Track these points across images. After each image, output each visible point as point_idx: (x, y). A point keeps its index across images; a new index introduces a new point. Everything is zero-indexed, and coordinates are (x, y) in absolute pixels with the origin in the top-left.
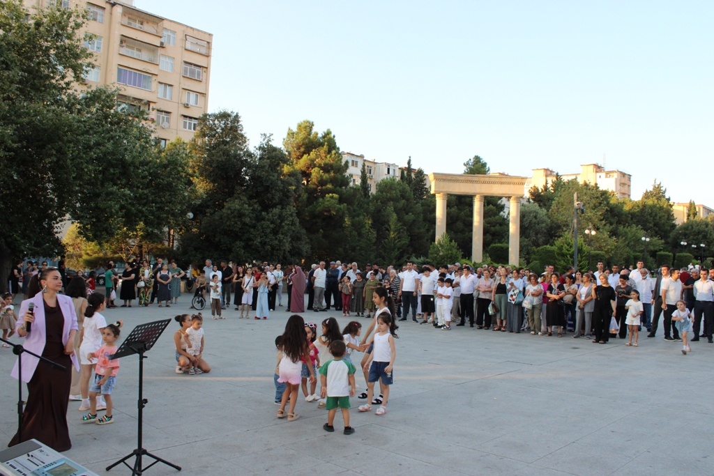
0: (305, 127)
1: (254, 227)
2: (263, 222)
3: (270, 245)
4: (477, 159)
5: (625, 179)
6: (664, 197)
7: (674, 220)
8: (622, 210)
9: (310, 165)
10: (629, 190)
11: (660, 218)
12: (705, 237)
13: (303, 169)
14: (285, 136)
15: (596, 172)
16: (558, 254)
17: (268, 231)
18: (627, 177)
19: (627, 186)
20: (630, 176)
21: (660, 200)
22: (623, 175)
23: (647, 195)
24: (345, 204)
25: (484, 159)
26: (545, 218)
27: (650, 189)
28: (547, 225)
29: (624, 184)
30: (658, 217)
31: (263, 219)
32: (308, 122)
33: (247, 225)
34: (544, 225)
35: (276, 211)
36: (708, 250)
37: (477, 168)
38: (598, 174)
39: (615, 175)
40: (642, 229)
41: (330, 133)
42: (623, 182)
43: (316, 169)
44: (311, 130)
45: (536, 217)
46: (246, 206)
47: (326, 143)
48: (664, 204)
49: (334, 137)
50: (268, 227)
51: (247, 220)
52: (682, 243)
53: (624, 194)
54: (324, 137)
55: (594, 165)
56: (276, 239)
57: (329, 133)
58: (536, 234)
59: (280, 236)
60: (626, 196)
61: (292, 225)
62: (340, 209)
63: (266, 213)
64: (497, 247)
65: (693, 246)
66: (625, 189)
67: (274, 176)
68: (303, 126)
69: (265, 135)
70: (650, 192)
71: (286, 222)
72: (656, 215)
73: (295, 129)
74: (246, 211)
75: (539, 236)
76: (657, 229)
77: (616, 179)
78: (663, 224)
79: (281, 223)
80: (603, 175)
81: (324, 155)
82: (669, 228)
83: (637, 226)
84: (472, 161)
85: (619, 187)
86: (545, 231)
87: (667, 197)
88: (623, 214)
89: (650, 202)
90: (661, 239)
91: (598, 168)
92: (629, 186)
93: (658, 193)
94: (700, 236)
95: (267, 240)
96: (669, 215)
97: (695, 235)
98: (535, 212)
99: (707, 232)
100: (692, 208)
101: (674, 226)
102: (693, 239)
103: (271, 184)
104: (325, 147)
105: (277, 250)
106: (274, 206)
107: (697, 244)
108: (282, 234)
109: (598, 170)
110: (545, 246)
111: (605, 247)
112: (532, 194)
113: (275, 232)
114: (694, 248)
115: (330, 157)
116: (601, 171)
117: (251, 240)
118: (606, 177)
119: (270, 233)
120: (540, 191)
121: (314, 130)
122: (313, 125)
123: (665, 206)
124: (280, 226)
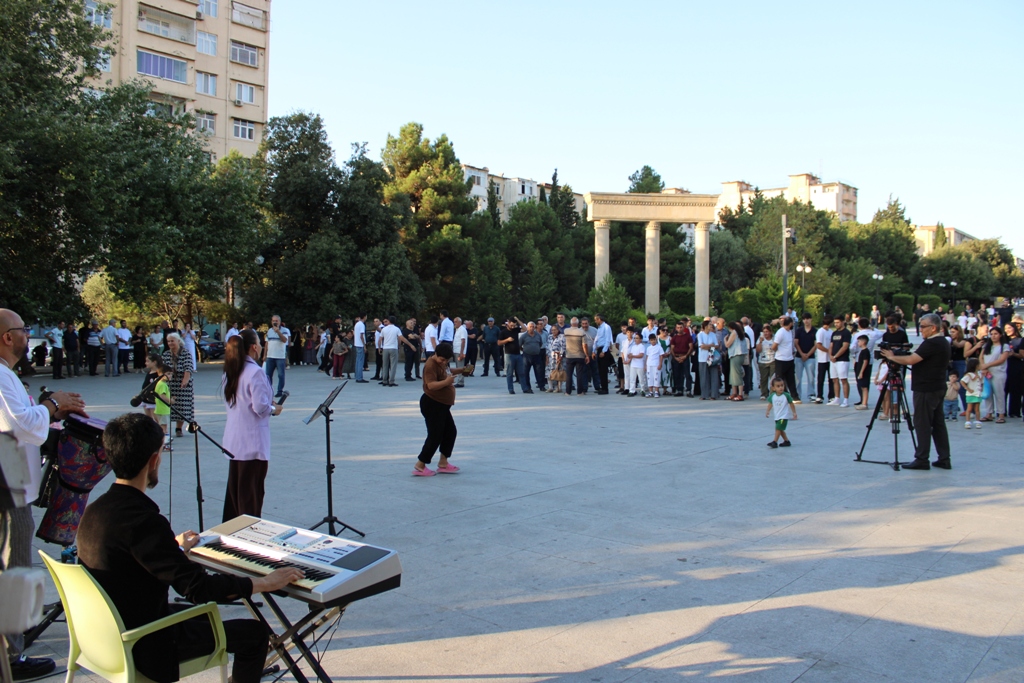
0: (412, 133)
1: (349, 273)
2: (361, 266)
3: (373, 298)
4: (647, 170)
5: (849, 194)
6: (902, 218)
7: (915, 249)
8: (845, 237)
9: (420, 185)
10: (855, 209)
11: (897, 247)
12: (957, 272)
13: (412, 191)
14: (384, 144)
15: (810, 184)
16: (761, 300)
17: (369, 278)
18: (851, 191)
19: (851, 204)
20: (856, 189)
21: (898, 223)
22: (847, 188)
23: (880, 217)
24: (470, 238)
25: (657, 171)
26: (742, 251)
27: (884, 207)
28: (744, 260)
29: (848, 201)
30: (894, 246)
31: (361, 262)
32: (416, 125)
33: (339, 270)
34: (740, 260)
35: (378, 250)
36: (961, 290)
37: (647, 183)
38: (813, 188)
39: (836, 189)
40: (873, 263)
41: (447, 140)
42: (846, 198)
43: (429, 191)
44: (419, 136)
45: (728, 250)
46: (337, 244)
47: (441, 154)
48: (901, 228)
49: (452, 144)
50: (369, 272)
51: (339, 264)
52: (927, 281)
53: (848, 215)
54: (437, 145)
55: (807, 175)
56: (380, 288)
57: (444, 140)
58: (730, 273)
59: (385, 285)
60: (851, 218)
61: (400, 269)
62: (464, 244)
63: (364, 254)
64: (678, 292)
65: (941, 285)
66: (848, 208)
67: (373, 202)
68: (409, 130)
69: (357, 144)
70: (884, 211)
71: (392, 265)
72: (892, 244)
73: (397, 136)
74: (337, 252)
75: (734, 275)
76: (893, 262)
77: (837, 195)
78: (902, 256)
79: (385, 267)
80: (819, 188)
81: (439, 170)
82: (909, 261)
83: (866, 259)
84: (640, 173)
85: (841, 206)
86: (742, 268)
87: (906, 218)
88: (846, 243)
89: (884, 225)
90: (899, 276)
91: (812, 179)
92: (855, 203)
93: (894, 213)
94: (951, 271)
95: (368, 290)
96: (910, 245)
97: (944, 270)
98: (727, 242)
99: (959, 266)
100: (940, 232)
101: (916, 258)
102: (942, 276)
103: (370, 213)
104: (440, 159)
105: (382, 304)
106: (376, 244)
107: (947, 282)
108: (388, 282)
109: (813, 182)
110: (742, 289)
111: (823, 289)
112: (722, 218)
113: (378, 280)
114: (942, 287)
115: (448, 173)
116: (816, 183)
117: (346, 291)
118: (824, 191)
119: (372, 280)
120: (734, 213)
121: (424, 135)
122: (422, 129)
123: (904, 231)
124: (385, 271)
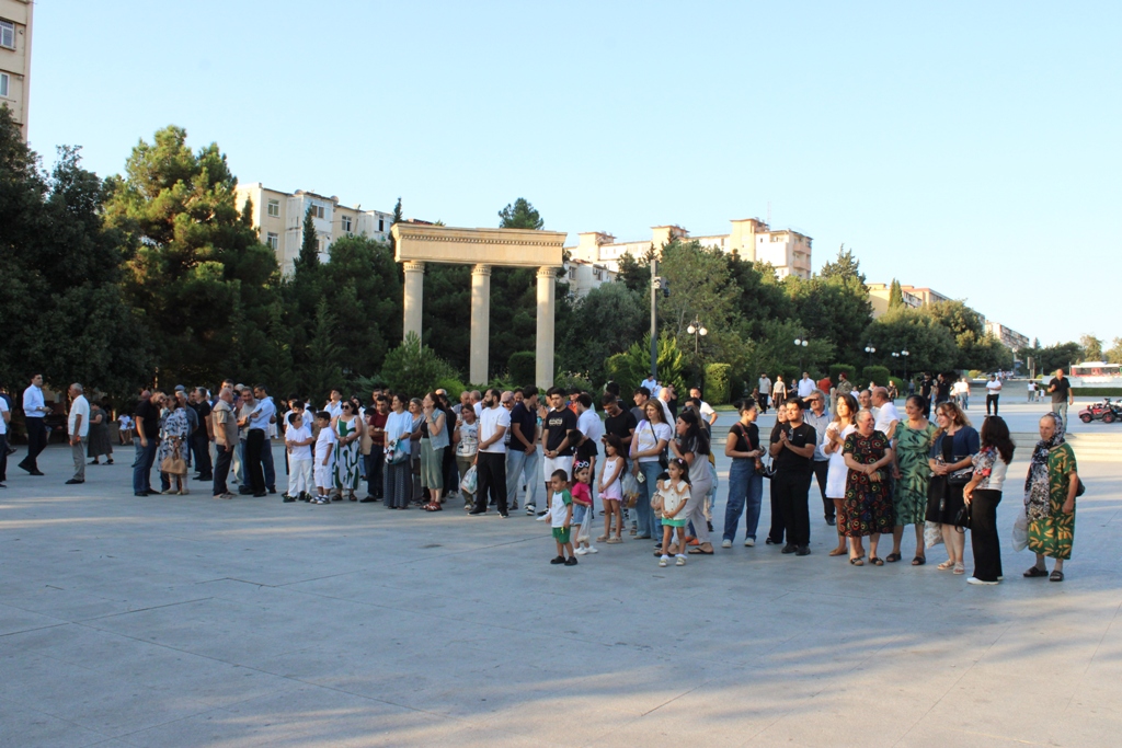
0: (169, 139)
1: (33, 321)
2: (50, 313)
3: (65, 356)
4: (522, 205)
5: (801, 245)
6: (856, 273)
7: (870, 312)
8: (781, 294)
9: (172, 208)
10: (809, 263)
11: (847, 308)
12: (912, 339)
13: (160, 216)
14: (129, 154)
15: (756, 232)
16: (635, 368)
17: (60, 329)
18: (804, 240)
19: (805, 256)
20: (810, 239)
21: (849, 279)
22: (799, 237)
23: (829, 271)
24: (238, 281)
26: (633, 307)
27: (834, 260)
28: (636, 319)
29: (800, 253)
30: (843, 307)
31: (53, 307)
32: (174, 129)
33: (18, 317)
34: (630, 319)
35: (78, 292)
36: (917, 360)
37: (523, 218)
38: (759, 236)
39: (786, 238)
40: (802, 325)
41: (217, 150)
42: (798, 249)
43: (183, 216)
44: (180, 144)
45: (616, 306)
46: (15, 281)
47: (205, 169)
48: (853, 285)
49: (224, 157)
50: (61, 321)
51: (16, 308)
52: (867, 349)
53: (800, 269)
54: (202, 157)
55: (752, 220)
56: (77, 343)
57: (214, 149)
58: (618, 335)
59: (86, 338)
60: (804, 273)
61: (111, 318)
62: (225, 288)
63: (58, 296)
64: (522, 358)
65: (894, 354)
66: (801, 262)
67: (76, 226)
68: (164, 136)
69: (65, 148)
70: (834, 265)
71: (97, 312)
72: (840, 304)
73: (151, 142)
74: (14, 292)
75: (623, 338)
76: (842, 326)
77: (787, 244)
78: (852, 319)
79: (88, 314)
80: (766, 237)
81: (201, 190)
82: (861, 325)
83: (794, 321)
84: (513, 206)
85: (792, 258)
86: (633, 329)
87: (860, 275)
88: (781, 302)
89: (832, 282)
90: (833, 343)
91: (759, 226)
92: (809, 256)
93: (847, 267)
94: (905, 338)
95: (58, 346)
96: (864, 307)
97: (898, 336)
98: (616, 296)
99: (915, 331)
100: (896, 292)
101: (869, 320)
102: (895, 344)
103: (69, 240)
104: (203, 175)
105: (80, 364)
106: (78, 282)
107: (899, 352)
108: (91, 335)
109: (759, 229)
110: (618, 355)
111: (734, 356)
112: (624, 267)
113: (75, 330)
114: (895, 357)
115: (213, 193)
116: (763, 231)
117: (23, 345)
118: (772, 241)
119: (65, 332)
120: (637, 262)
121: (188, 143)
122: (183, 134)
123: (856, 289)
124: (87, 321)
